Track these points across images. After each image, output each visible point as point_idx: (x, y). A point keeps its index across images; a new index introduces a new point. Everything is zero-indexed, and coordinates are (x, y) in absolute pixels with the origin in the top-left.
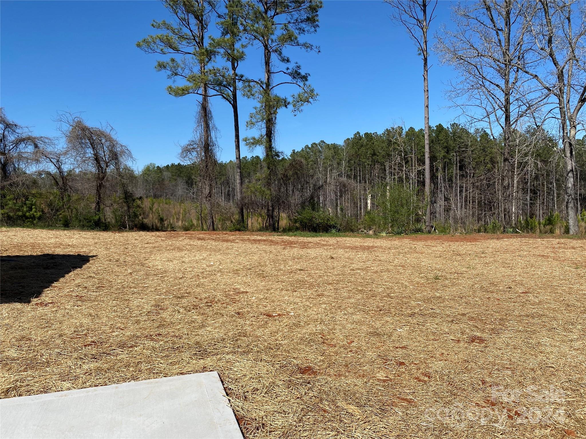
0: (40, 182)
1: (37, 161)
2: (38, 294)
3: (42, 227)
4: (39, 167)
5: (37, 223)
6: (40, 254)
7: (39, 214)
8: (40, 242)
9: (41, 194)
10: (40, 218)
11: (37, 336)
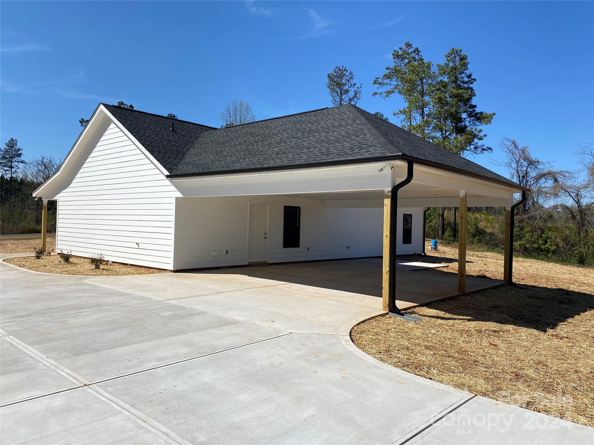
0: (556, 215)
1: (556, 195)
2: (554, 326)
3: (556, 262)
4: (557, 201)
5: (551, 257)
6: (554, 287)
7: (554, 248)
8: (554, 275)
9: (557, 228)
10: (554, 252)
11: (554, 365)
